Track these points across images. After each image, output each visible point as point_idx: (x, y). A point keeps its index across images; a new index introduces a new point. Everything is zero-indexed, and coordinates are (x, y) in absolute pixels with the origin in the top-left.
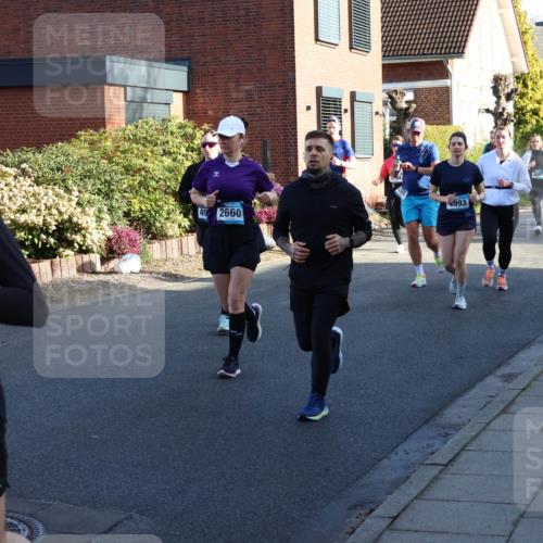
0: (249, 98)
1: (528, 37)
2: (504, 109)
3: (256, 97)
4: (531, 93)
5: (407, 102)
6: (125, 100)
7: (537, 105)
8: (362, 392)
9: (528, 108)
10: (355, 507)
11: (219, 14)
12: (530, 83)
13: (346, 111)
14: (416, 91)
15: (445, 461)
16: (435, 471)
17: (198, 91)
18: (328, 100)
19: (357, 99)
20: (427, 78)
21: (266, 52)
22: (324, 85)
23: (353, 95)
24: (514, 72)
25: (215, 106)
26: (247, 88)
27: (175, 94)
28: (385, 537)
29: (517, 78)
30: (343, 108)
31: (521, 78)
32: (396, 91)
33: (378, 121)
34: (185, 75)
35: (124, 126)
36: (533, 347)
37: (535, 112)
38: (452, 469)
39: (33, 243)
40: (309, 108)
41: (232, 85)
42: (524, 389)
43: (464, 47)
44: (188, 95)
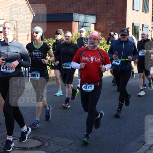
0: (113, 26)
3: (115, 25)
6: (78, 26)
8: (143, 110)
10: (139, 142)
11: (105, 2)
13: (141, 30)
17: (99, 23)
18: (135, 26)
19: (144, 26)
21: (118, 13)
22: (134, 22)
25: (103, 28)
26: (112, 23)
27: (92, 24)
28: (148, 151)
30: (140, 29)
33: (150, 33)
34: (95, 19)
35: (77, 33)
39: (51, 65)
41: (108, 22)
44: (96, 25)
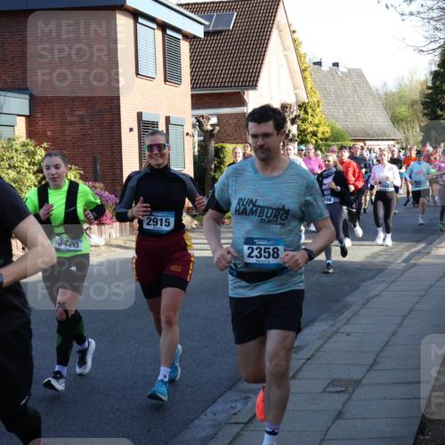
0: (82, 121)
1: (307, 74)
2: (289, 131)
3: (87, 120)
4: (310, 119)
5: (211, 125)
7: (315, 128)
9: (309, 130)
12: (309, 111)
14: (219, 116)
15: (246, 420)
16: (237, 429)
17: (39, 115)
18: (147, 123)
19: (171, 122)
20: (227, 106)
22: (143, 111)
23: (168, 119)
24: (297, 102)
25: (52, 128)
26: (80, 113)
27: (19, 118)
29: (300, 106)
31: (302, 106)
32: (202, 116)
33: (188, 140)
34: (27, 102)
36: (316, 324)
37: (314, 134)
38: (251, 427)
40: (131, 130)
41: (67, 110)
42: (309, 359)
43: (257, 81)
44: (30, 119)
